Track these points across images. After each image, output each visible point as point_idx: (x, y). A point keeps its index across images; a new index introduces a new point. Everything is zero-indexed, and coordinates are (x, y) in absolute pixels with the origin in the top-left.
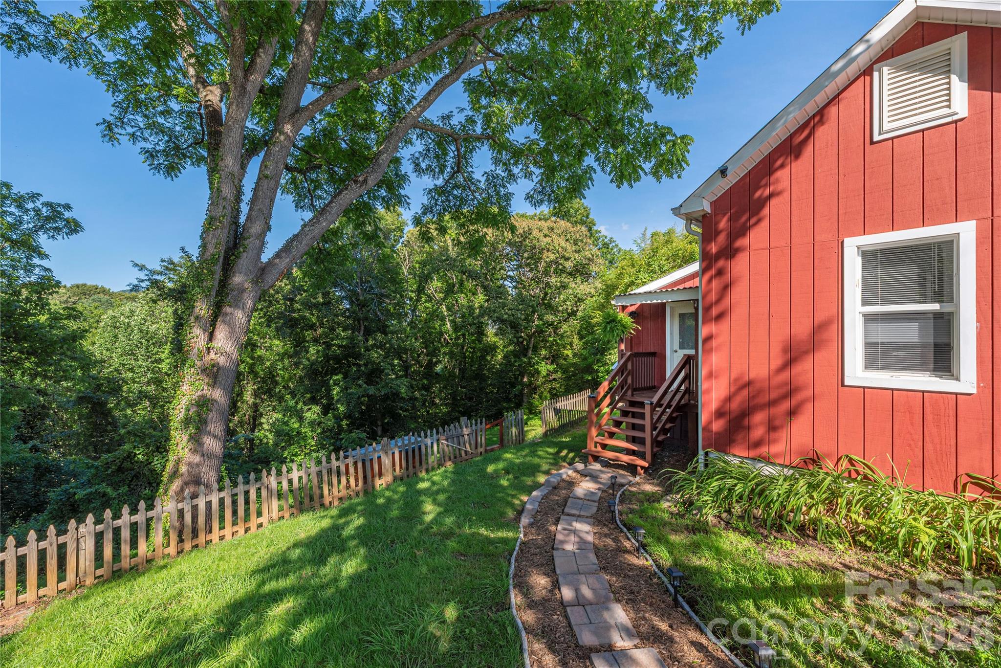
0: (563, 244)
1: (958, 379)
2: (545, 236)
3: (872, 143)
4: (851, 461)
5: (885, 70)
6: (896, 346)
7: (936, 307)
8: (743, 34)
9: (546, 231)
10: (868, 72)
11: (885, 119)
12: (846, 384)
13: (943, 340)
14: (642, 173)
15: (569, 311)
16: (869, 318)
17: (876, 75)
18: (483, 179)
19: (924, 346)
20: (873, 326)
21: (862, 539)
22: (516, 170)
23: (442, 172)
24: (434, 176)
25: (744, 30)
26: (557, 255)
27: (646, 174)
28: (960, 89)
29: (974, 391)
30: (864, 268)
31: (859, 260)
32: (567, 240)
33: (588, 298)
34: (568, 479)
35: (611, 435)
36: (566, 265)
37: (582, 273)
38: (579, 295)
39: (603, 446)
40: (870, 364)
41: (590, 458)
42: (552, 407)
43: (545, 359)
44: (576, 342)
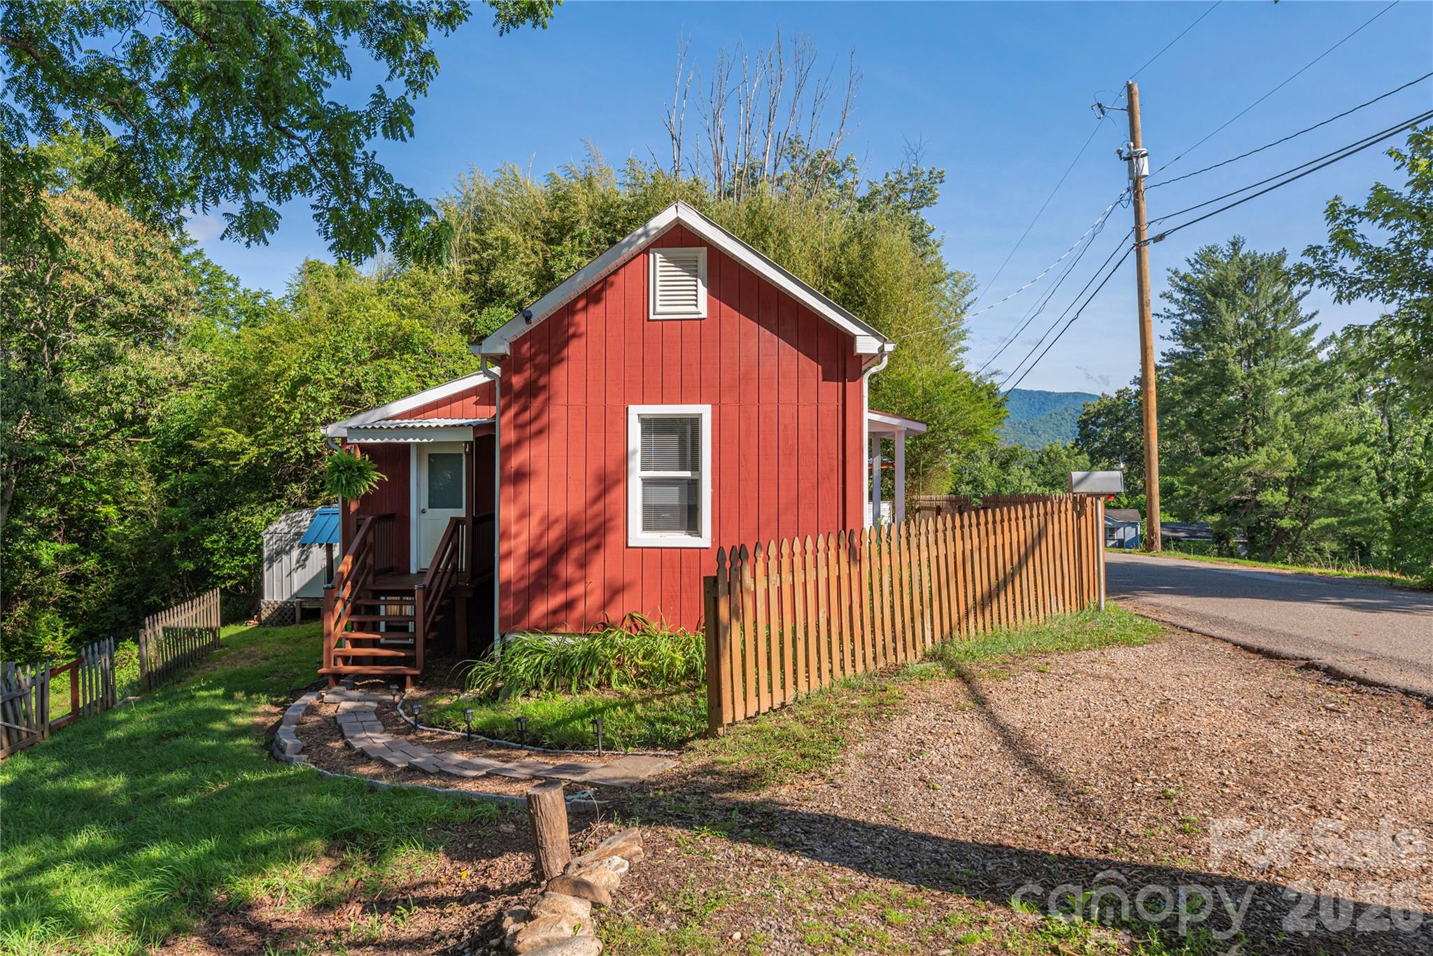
0: (111, 258)
1: (701, 536)
3: (648, 319)
4: (632, 618)
5: (657, 256)
6: (664, 508)
7: (688, 473)
10: (645, 253)
11: (657, 302)
12: (630, 544)
13: (692, 503)
15: (128, 416)
16: (647, 482)
17: (651, 256)
19: (681, 506)
20: (648, 489)
28: (703, 293)
29: (709, 545)
30: (643, 433)
31: (639, 426)
33: (174, 390)
34: (311, 710)
35: (357, 643)
36: (121, 309)
37: (144, 326)
38: (151, 382)
39: (346, 660)
40: (647, 527)
41: (331, 681)
42: (159, 628)
43: (46, 531)
44: (145, 491)
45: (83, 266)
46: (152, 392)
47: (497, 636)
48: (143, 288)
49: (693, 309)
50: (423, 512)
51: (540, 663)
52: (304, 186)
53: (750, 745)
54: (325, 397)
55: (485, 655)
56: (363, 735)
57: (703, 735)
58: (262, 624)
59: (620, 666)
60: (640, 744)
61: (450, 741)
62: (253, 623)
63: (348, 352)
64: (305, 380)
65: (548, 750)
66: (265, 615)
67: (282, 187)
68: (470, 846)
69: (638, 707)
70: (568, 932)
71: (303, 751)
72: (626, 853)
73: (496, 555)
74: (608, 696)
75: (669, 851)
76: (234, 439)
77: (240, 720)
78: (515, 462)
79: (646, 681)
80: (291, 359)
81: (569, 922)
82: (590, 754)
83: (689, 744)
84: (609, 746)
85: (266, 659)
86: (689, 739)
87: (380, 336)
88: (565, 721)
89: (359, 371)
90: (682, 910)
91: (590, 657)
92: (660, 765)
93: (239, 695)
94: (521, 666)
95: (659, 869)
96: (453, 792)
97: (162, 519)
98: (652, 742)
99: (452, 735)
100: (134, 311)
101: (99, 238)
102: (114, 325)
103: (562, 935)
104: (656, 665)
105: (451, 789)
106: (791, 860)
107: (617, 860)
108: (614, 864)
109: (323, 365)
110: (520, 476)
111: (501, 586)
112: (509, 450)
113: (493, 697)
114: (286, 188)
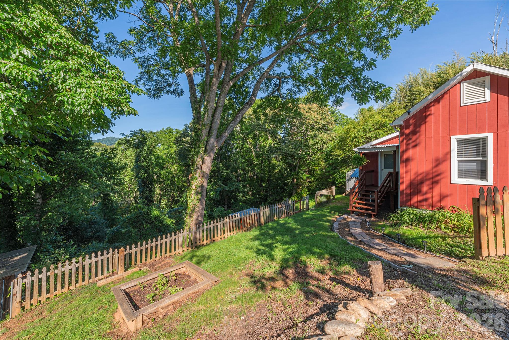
0: (316, 116)
1: (487, 181)
2: (307, 112)
3: (460, 106)
4: (453, 207)
5: (465, 84)
6: (469, 171)
7: (481, 159)
8: (412, 32)
9: (307, 110)
10: (459, 83)
11: (465, 99)
12: (452, 183)
13: (483, 169)
14: (370, 99)
15: (319, 148)
16: (460, 162)
17: (462, 84)
18: (286, 92)
19: (478, 170)
20: (461, 164)
21: (455, 229)
22: (302, 88)
23: (267, 89)
24: (264, 92)
25: (413, 31)
26: (313, 121)
27: (371, 99)
28: (488, 92)
29: (493, 185)
30: (458, 145)
31: (456, 143)
32: (317, 114)
33: (329, 142)
34: (344, 219)
35: (359, 203)
36: (318, 126)
37: (324, 129)
38: (324, 141)
39: (356, 208)
40: (460, 176)
41: (351, 212)
42: (319, 194)
43: (305, 172)
44: (322, 163)
45: (310, 118)
46: (325, 143)
47: (399, 207)
48: (322, 121)
49: (483, 99)
50: (383, 170)
51: (413, 218)
52: (349, 89)
53: (494, 268)
54: (361, 141)
55: (396, 212)
56: (355, 228)
57: (471, 258)
58: (346, 195)
59: (446, 222)
60: (443, 254)
61: (377, 236)
62: (344, 195)
63: (367, 129)
64: (356, 137)
65: (407, 246)
66: (347, 193)
67: (343, 91)
68: (364, 271)
69: (449, 240)
70: (354, 320)
71: (338, 229)
72: (397, 298)
73: (399, 183)
74: (438, 233)
75: (420, 303)
76: (339, 152)
77: (329, 218)
78: (405, 156)
79: (457, 230)
80: (353, 133)
81: (356, 317)
82: (422, 252)
83: (464, 259)
84: (430, 251)
85: (344, 204)
86: (466, 257)
87: (377, 124)
88: (416, 238)
89: (370, 134)
90: (411, 333)
91: (432, 218)
92: (445, 264)
93: (333, 212)
94: (406, 218)
95: (411, 310)
96: (368, 252)
97: (326, 170)
98: (448, 254)
99: (379, 234)
100: (321, 126)
101: (314, 112)
102: (318, 129)
103: (351, 320)
104: (462, 225)
105: (369, 251)
106: (486, 333)
107: (392, 299)
108: (389, 301)
109: (360, 133)
110: (407, 161)
111: (401, 192)
112: (404, 152)
113: (394, 225)
114: (344, 91)
